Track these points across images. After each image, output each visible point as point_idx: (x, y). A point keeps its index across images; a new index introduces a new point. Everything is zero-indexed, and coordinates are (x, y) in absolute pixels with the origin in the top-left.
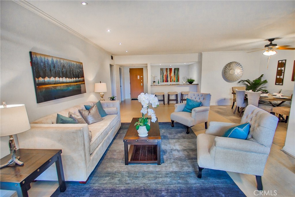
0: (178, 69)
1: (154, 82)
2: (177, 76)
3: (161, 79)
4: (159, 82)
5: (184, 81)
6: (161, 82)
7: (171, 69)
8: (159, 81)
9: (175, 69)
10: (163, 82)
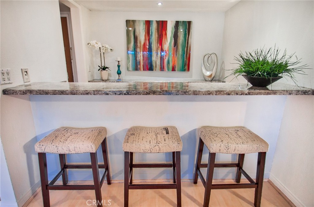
0: (189, 23)
1: (104, 69)
2: (183, 50)
3: (128, 58)
4: (123, 69)
5: (207, 70)
6: (128, 69)
7: (162, 25)
8: (119, 66)
9: (177, 23)
10: (136, 69)
